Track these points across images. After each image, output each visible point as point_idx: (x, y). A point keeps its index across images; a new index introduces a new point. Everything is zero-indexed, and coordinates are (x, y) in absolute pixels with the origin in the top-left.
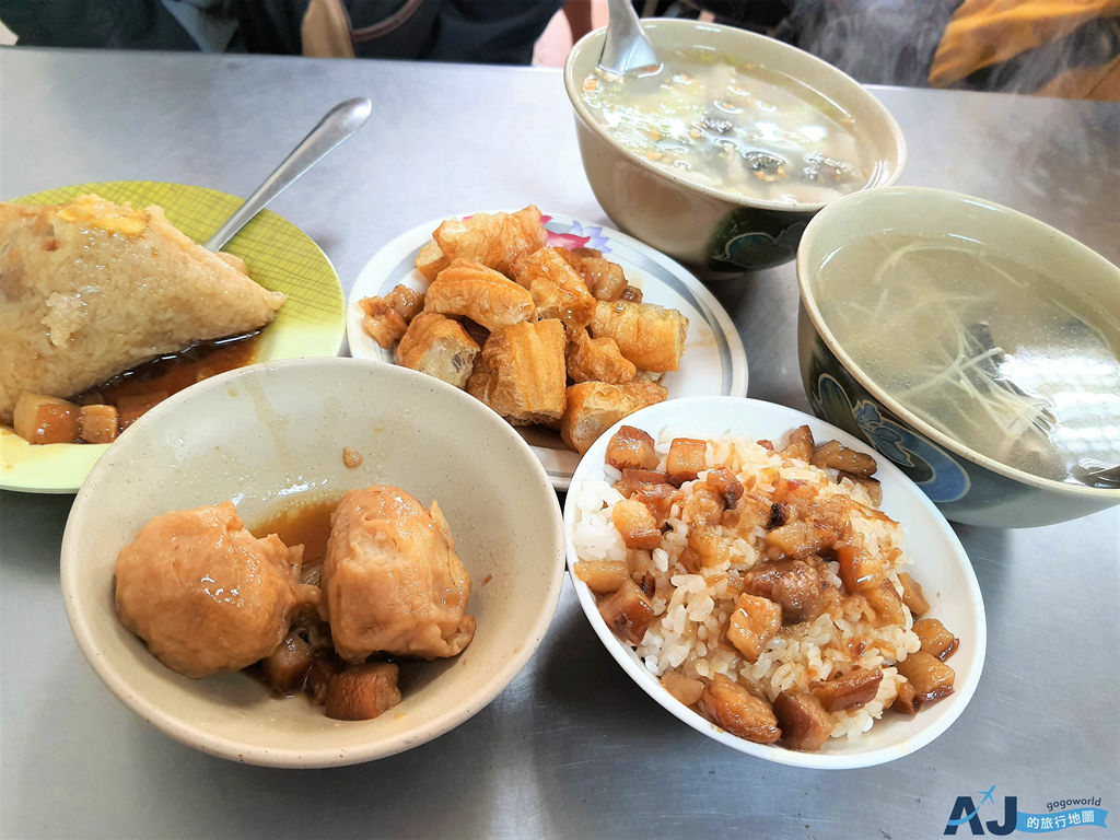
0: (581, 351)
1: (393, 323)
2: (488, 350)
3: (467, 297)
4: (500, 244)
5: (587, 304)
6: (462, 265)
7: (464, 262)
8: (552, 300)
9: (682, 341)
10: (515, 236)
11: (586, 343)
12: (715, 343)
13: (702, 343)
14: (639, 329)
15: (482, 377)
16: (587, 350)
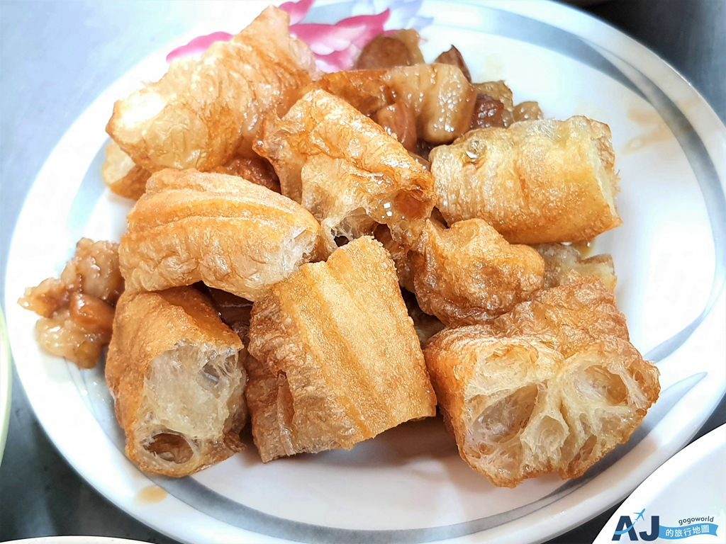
0: (432, 265)
1: (86, 321)
2: (258, 342)
3: (184, 256)
4: (225, 111)
5: (415, 182)
6: (164, 185)
7: (165, 179)
8: (347, 201)
9: (609, 166)
10: (250, 83)
11: (435, 247)
12: (668, 132)
13: (644, 141)
14: (523, 182)
15: (264, 387)
16: (441, 258)
